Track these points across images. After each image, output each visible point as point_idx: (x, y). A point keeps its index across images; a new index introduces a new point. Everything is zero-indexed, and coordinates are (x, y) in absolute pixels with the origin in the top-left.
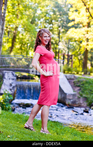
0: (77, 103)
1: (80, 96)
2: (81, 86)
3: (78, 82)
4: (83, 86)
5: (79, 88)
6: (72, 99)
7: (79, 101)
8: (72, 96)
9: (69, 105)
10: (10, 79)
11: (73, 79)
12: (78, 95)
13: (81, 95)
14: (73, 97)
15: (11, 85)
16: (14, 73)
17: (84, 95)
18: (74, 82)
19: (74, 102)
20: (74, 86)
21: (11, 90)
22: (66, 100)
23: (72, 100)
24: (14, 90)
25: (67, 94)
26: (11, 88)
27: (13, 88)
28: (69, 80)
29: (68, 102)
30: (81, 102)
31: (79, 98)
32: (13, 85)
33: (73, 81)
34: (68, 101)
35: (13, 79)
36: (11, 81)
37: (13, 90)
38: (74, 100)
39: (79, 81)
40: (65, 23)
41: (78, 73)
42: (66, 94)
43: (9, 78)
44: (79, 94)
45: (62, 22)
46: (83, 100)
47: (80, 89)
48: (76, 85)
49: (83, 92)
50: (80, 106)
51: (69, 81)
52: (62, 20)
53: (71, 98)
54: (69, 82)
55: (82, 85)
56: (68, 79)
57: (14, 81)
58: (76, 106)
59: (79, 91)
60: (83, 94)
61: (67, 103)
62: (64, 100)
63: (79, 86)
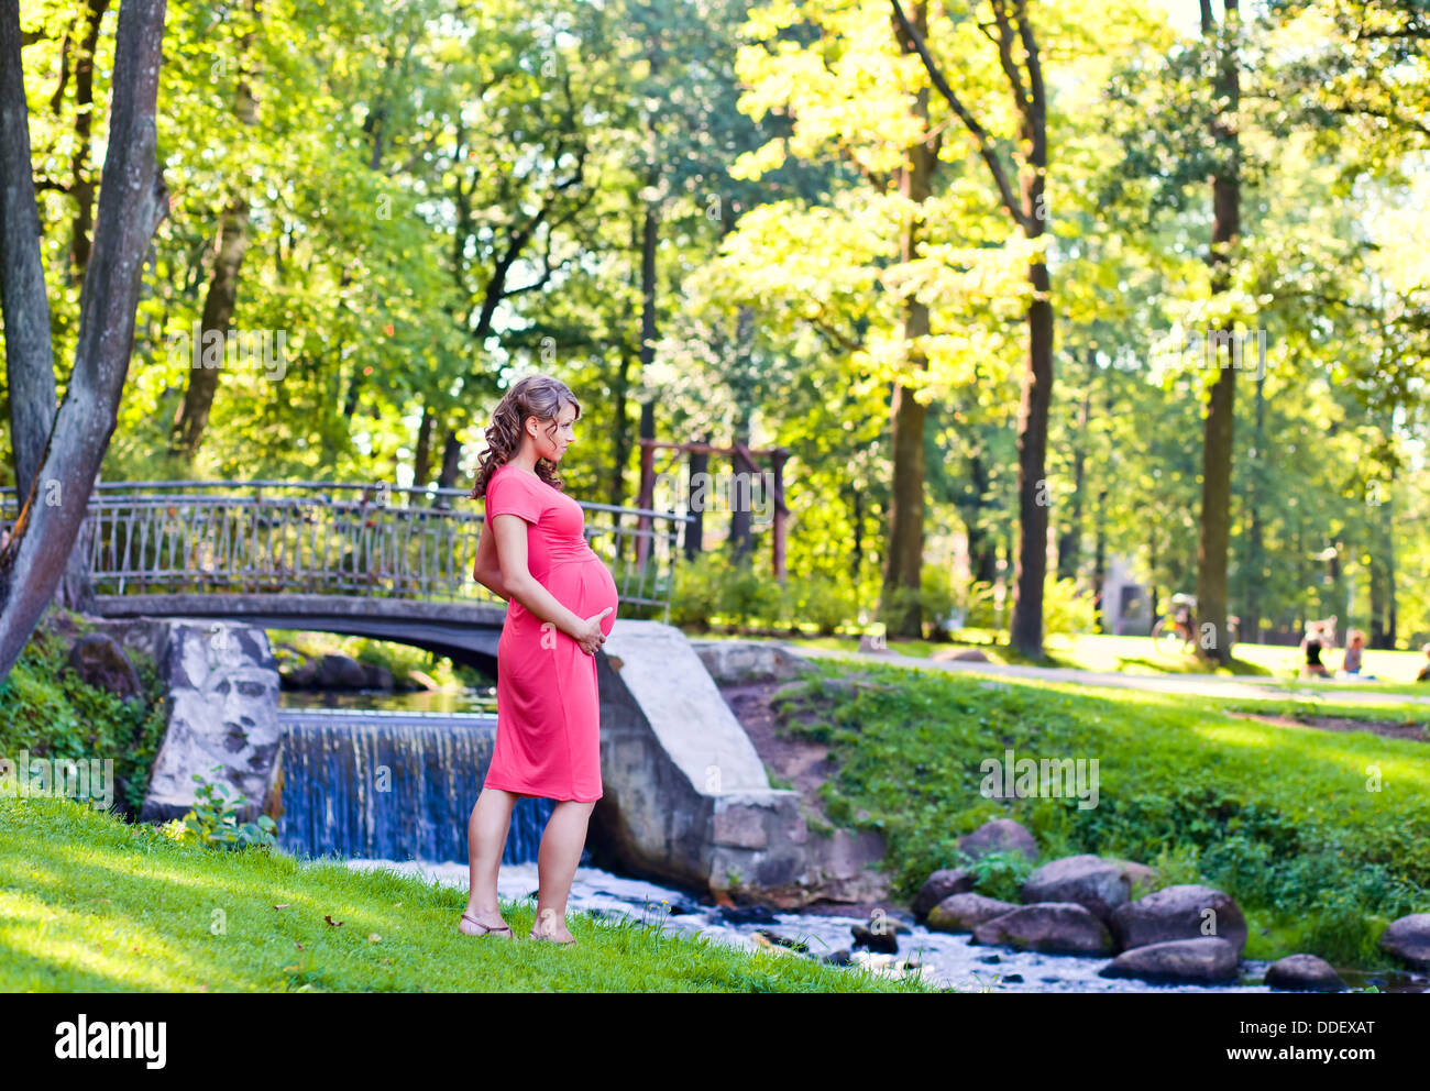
0: (804, 880)
1: (826, 824)
2: (840, 733)
3: (811, 705)
4: (859, 737)
5: (819, 754)
6: (760, 850)
7: (823, 859)
8: (757, 819)
9: (734, 895)
10: (224, 687)
11: (770, 679)
12: (811, 814)
13: (839, 814)
14: (766, 826)
15: (236, 738)
16: (257, 636)
17: (864, 815)
18: (775, 706)
19: (778, 875)
20: (779, 738)
21: (236, 777)
22: (707, 854)
23: (757, 858)
24: (264, 777)
25: (719, 807)
26: (240, 761)
27: (255, 761)
28: (736, 687)
29: (726, 872)
30: (841, 868)
31: (819, 836)
32: (258, 737)
33: (768, 695)
34: (725, 861)
35: (253, 690)
36: (236, 707)
37: (253, 784)
38: (778, 851)
39: (818, 695)
40: (705, 138)
41: (827, 632)
42: (706, 804)
43: (216, 680)
44: (821, 800)
45: (670, 128)
46: (855, 856)
47: (830, 764)
48: (793, 724)
49: (853, 784)
50: (826, 903)
51: (735, 693)
52: (669, 109)
53: (751, 835)
54: (736, 705)
55: (843, 724)
56: (723, 683)
57: (259, 702)
58: (794, 903)
59: (816, 783)
60: (853, 801)
61: (717, 880)
62: (696, 856)
63: (819, 738)
